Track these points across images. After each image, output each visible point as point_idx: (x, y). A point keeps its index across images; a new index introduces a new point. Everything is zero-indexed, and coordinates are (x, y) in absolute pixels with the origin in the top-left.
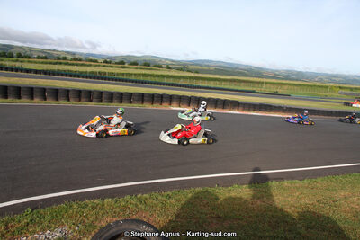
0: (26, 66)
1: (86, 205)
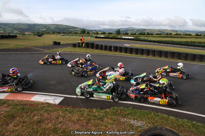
0: (150, 39)
1: (159, 116)
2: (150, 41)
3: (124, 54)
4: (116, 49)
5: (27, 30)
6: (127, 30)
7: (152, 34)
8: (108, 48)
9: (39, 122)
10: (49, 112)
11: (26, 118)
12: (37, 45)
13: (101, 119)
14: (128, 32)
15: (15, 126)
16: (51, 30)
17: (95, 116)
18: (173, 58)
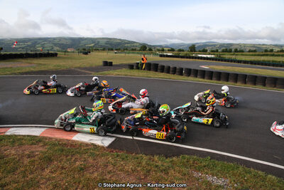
1: (250, 172)
2: (239, 62)
3: (201, 80)
4: (189, 72)
5: (70, 46)
6: (205, 45)
7: (242, 51)
8: (177, 71)
9: (82, 169)
10: (95, 156)
11: (65, 162)
12: (83, 66)
13: (166, 171)
14: (207, 48)
15: (52, 172)
16: (101, 46)
17: (157, 166)
18: (275, 87)
